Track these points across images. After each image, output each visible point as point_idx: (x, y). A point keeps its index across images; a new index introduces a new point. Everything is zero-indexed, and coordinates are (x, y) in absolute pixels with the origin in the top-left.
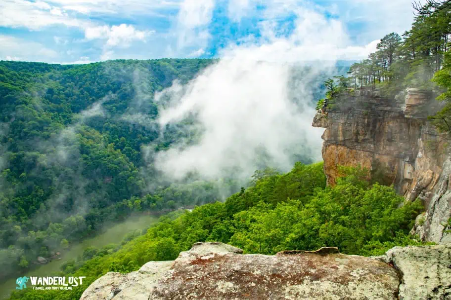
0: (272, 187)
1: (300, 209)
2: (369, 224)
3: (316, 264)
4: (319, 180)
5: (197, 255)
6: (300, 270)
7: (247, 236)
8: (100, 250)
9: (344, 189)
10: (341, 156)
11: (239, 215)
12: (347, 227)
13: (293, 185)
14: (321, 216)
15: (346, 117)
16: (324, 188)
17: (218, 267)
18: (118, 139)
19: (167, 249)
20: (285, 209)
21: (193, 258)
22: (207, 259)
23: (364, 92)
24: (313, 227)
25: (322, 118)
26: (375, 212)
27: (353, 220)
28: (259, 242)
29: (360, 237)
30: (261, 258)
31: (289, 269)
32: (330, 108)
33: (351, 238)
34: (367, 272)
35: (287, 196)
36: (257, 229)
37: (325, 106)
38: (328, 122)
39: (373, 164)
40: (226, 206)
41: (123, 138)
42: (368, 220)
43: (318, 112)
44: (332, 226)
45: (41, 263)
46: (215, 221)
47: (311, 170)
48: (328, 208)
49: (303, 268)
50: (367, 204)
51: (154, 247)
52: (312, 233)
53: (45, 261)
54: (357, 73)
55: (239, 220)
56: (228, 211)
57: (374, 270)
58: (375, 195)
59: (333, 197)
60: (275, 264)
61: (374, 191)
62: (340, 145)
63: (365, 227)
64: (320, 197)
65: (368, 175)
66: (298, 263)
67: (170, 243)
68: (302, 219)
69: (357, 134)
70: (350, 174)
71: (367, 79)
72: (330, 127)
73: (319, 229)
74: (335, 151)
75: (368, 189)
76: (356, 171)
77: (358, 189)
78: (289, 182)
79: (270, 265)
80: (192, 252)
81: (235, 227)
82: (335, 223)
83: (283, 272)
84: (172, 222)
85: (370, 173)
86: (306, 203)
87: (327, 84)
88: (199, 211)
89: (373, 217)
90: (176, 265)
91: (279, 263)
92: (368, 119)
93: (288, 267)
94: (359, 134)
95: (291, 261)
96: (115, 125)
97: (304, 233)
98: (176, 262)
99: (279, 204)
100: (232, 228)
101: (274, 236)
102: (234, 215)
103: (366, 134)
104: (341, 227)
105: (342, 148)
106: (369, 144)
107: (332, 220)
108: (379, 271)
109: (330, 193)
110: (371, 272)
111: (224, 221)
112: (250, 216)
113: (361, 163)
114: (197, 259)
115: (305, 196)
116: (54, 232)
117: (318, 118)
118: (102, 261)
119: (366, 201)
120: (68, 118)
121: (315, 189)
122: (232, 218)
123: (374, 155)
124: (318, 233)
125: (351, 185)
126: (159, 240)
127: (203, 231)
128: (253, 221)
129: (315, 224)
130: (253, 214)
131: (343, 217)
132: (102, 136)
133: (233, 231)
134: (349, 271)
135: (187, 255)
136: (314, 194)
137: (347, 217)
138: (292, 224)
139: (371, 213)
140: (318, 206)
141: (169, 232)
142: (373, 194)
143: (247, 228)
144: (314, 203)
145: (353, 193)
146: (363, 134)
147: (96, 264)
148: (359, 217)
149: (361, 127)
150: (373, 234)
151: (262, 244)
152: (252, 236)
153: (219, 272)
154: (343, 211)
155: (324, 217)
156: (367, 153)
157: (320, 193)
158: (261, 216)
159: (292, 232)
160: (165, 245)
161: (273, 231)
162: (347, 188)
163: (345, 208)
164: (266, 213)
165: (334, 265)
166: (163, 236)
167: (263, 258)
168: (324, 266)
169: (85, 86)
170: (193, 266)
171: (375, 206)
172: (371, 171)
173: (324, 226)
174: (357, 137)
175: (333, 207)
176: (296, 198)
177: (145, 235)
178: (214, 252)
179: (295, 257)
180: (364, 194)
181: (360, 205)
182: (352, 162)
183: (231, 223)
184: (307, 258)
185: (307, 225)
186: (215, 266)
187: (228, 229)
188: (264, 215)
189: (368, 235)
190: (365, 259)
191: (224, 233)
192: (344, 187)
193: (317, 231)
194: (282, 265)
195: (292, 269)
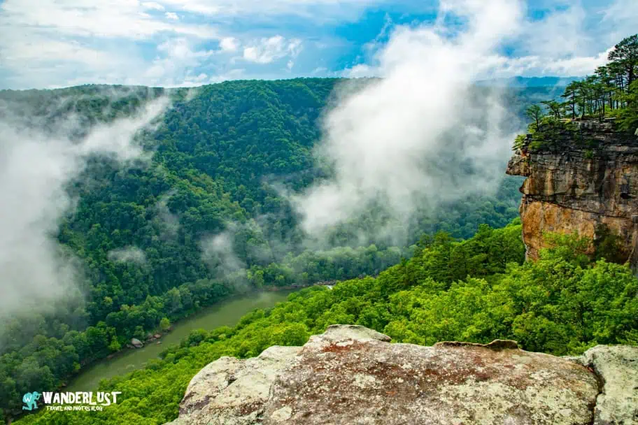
0: (445, 260)
1: (484, 291)
2: (589, 318)
3: (485, 361)
4: (515, 252)
5: (331, 341)
6: (463, 366)
7: (407, 327)
8: (209, 335)
9: (552, 266)
10: (549, 218)
11: (396, 297)
12: (555, 322)
13: (476, 257)
14: (516, 303)
15: (558, 160)
16: (521, 264)
17: (358, 357)
18: (235, 188)
19: (298, 338)
20: (464, 291)
21: (327, 344)
22: (344, 346)
23: (586, 124)
24: (503, 319)
25: (521, 161)
26: (598, 302)
27: (565, 312)
28: (424, 336)
29: (574, 337)
30: (414, 349)
31: (449, 364)
32: (533, 148)
33: (561, 338)
34: (553, 375)
35: (467, 272)
36: (421, 317)
37: (527, 144)
38: (530, 168)
39: (597, 230)
40: (380, 284)
41: (242, 186)
42: (587, 314)
43: (516, 153)
44: (532, 318)
45: (135, 347)
46: (364, 303)
47: (504, 236)
48: (527, 292)
49: (467, 365)
50: (586, 290)
51: (279, 334)
52: (501, 327)
53: (140, 344)
54: (576, 97)
55: (397, 304)
56: (382, 290)
57: (565, 373)
58: (599, 276)
59: (535, 277)
60: (432, 358)
61: (599, 270)
62: (548, 201)
63: (583, 323)
64: (514, 276)
65: (590, 247)
66: (462, 358)
67: (302, 330)
68: (488, 307)
69: (574, 186)
70: (561, 244)
71: (591, 105)
72: (533, 175)
73: (512, 322)
74: (539, 211)
75: (589, 266)
76: (571, 241)
77: (572, 266)
78: (469, 252)
79: (425, 358)
80: (325, 336)
81: (391, 313)
82: (537, 315)
83: (440, 367)
84: (305, 302)
85: (592, 244)
86: (494, 284)
87: (531, 112)
88: (342, 288)
89: (595, 309)
90: (305, 351)
91: (436, 357)
92: (592, 163)
93: (447, 362)
94: (577, 187)
95: (453, 355)
96: (232, 169)
97: (490, 327)
98: (305, 348)
99: (454, 283)
100: (386, 313)
101: (446, 328)
102: (390, 296)
103: (588, 187)
104: (545, 320)
105: (551, 206)
106: (592, 202)
107: (532, 310)
108: (571, 375)
109: (530, 271)
110: (559, 375)
111: (375, 303)
112: (412, 298)
113: (579, 229)
114: (332, 345)
115: (494, 273)
116: (152, 307)
117: (515, 162)
118: (212, 349)
119: (585, 284)
120: (172, 158)
121: (508, 265)
122: (386, 299)
123: (599, 217)
124: (511, 328)
125: (562, 260)
126: (287, 326)
127: (346, 316)
128: (418, 305)
129: (507, 315)
130: (417, 296)
131: (548, 306)
132: (214, 183)
133: (388, 319)
134: (529, 373)
135: (319, 340)
136: (507, 271)
137: (555, 307)
138: (473, 312)
139: (592, 302)
140: (512, 289)
141: (300, 315)
142: (596, 275)
143: (407, 315)
144: (506, 284)
145: (565, 273)
146: (583, 187)
147: (205, 353)
148: (574, 308)
149: (581, 176)
150: (595, 334)
151: (428, 339)
152: (414, 326)
153: (358, 363)
154: (550, 297)
155: (521, 305)
156: (589, 215)
157: (515, 271)
158: (428, 300)
159: (473, 324)
160: (295, 333)
161: (444, 321)
162: (556, 265)
163: (553, 294)
164: (435, 295)
165: (511, 364)
166: (292, 320)
167: (416, 349)
168: (497, 364)
169: (194, 117)
170: (325, 353)
171: (598, 292)
172: (594, 241)
173: (519, 318)
174: (573, 191)
175: (533, 291)
176: (481, 275)
177: (268, 319)
178: (354, 338)
179: (458, 350)
180: (582, 274)
181: (575, 290)
182: (566, 227)
183: (385, 308)
184: (474, 352)
185: (495, 316)
186: (354, 356)
187: (381, 315)
188: (433, 298)
189: (587, 334)
190: (554, 359)
191: (376, 320)
192: (551, 263)
193: (509, 324)
194: (440, 359)
195: (453, 365)
